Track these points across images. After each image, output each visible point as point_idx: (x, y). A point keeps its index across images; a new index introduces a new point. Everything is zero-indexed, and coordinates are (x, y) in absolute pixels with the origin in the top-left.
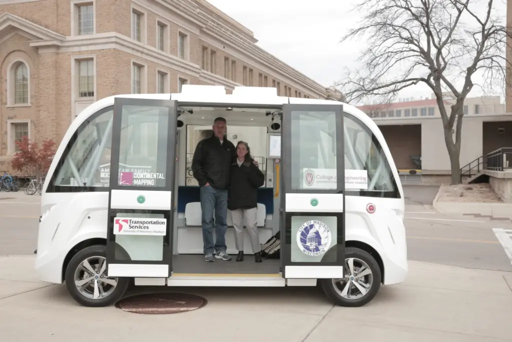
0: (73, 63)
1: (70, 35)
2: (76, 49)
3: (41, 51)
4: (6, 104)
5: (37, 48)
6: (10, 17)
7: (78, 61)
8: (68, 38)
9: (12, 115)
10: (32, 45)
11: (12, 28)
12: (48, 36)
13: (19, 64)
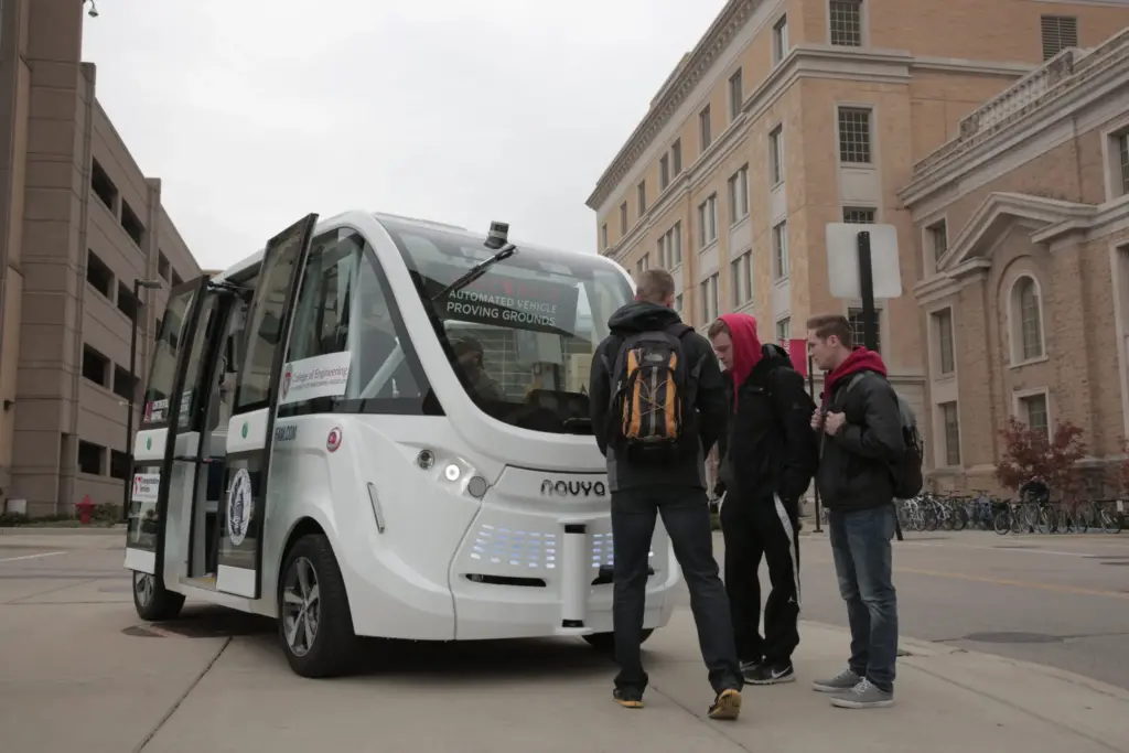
0: (1113, 254)
1: (1105, 201)
2: (1118, 226)
3: (1054, 248)
4: (1008, 362)
5: (1047, 242)
6: (999, 199)
8: (1102, 207)
9: (1019, 383)
10: (1036, 239)
11: (1006, 219)
12: (1059, 214)
13: (1025, 283)
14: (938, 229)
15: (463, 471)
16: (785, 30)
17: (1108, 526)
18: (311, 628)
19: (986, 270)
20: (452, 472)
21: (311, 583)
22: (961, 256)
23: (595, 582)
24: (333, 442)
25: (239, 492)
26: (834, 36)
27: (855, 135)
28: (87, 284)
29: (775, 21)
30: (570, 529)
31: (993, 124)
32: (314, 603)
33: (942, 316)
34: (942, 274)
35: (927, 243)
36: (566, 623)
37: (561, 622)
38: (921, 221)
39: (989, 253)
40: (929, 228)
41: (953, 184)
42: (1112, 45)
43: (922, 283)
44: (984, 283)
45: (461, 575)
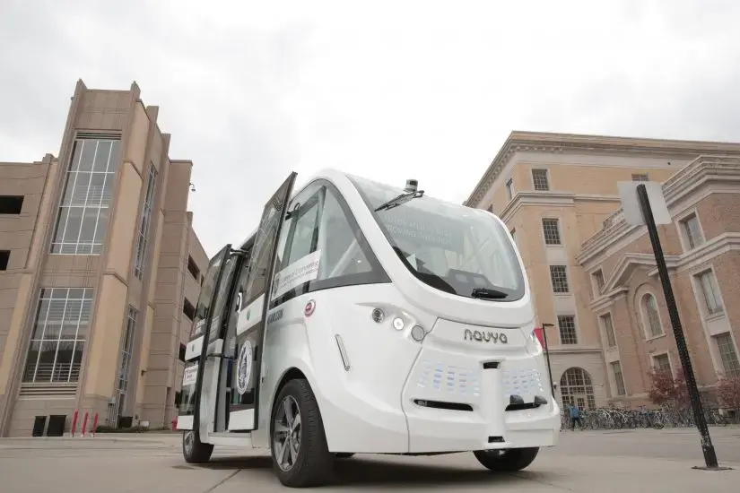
0: (692, 279)
1: (683, 253)
2: (691, 265)
4: (645, 338)
6: (628, 256)
7: (699, 276)
8: (682, 256)
9: (652, 349)
10: (650, 275)
11: (633, 266)
13: (648, 297)
14: (598, 274)
15: (406, 321)
16: (512, 186)
17: (719, 423)
18: (295, 447)
19: (626, 292)
20: (398, 324)
21: (294, 413)
22: (613, 286)
23: (509, 408)
24: (310, 309)
25: (244, 357)
26: (536, 187)
27: (551, 232)
28: (183, 314)
29: (507, 182)
30: (488, 365)
31: (619, 221)
32: (297, 429)
33: (606, 317)
34: (603, 296)
35: (594, 281)
36: (492, 439)
37: (487, 439)
38: (590, 270)
39: (626, 283)
40: (594, 274)
41: (603, 252)
42: (672, 180)
43: (594, 301)
44: (627, 299)
45: (411, 400)
